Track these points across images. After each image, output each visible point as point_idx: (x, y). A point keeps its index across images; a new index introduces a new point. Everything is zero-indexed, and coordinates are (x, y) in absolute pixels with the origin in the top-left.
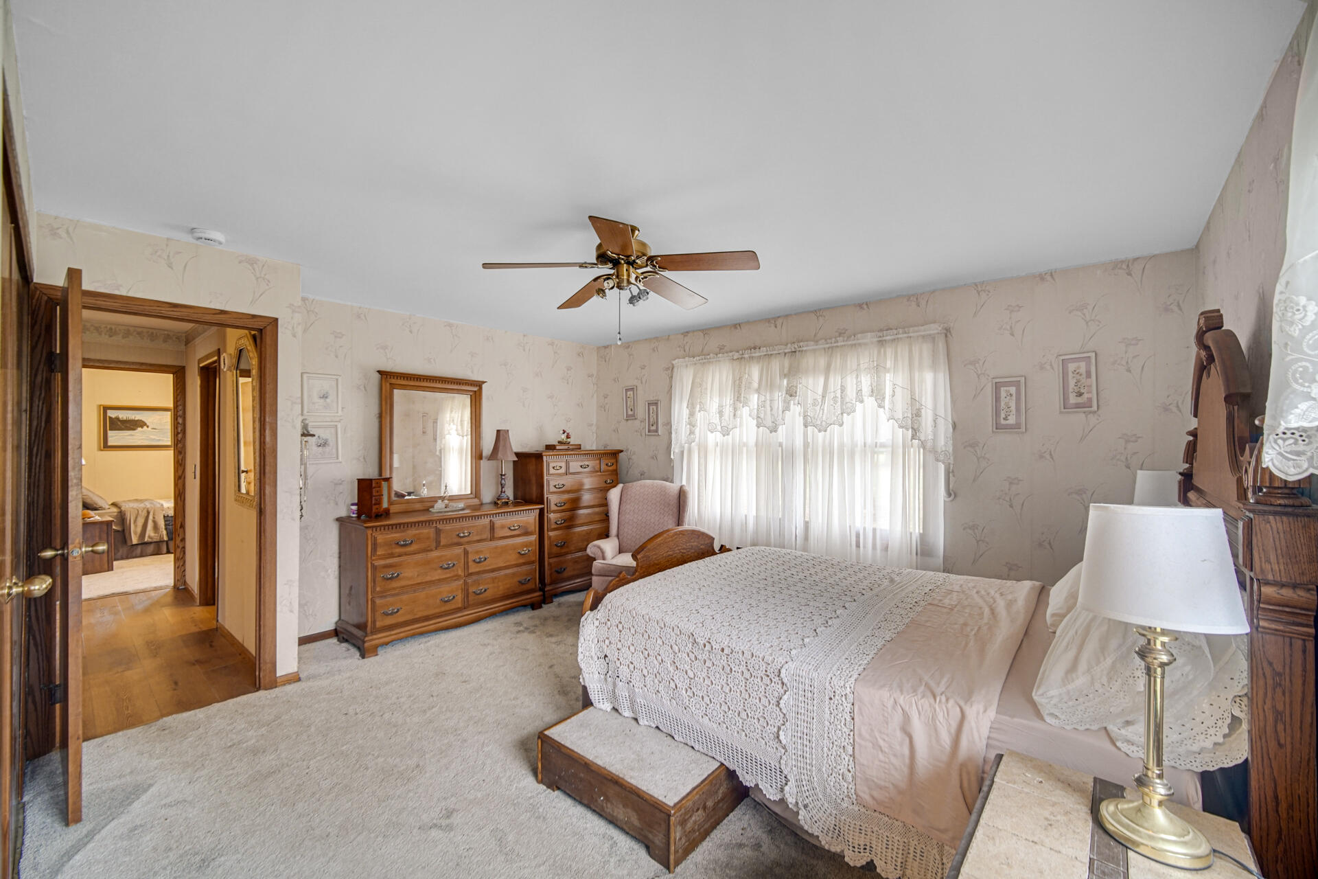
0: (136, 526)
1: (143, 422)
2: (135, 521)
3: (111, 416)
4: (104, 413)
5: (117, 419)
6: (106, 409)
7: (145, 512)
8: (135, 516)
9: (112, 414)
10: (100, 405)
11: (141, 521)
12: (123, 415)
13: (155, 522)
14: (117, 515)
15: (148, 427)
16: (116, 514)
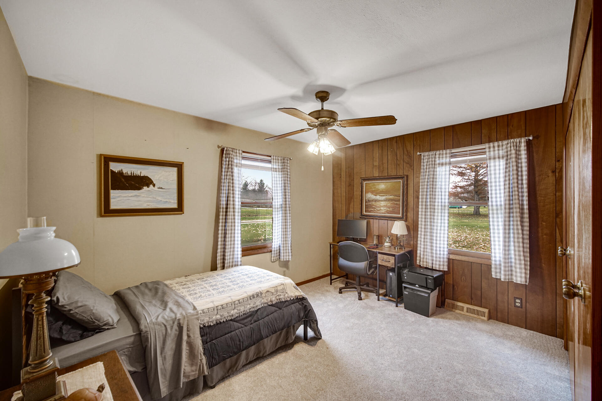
0: (164, 359)
1: (150, 179)
2: (163, 349)
3: (114, 170)
4: (105, 165)
5: (121, 173)
6: (106, 160)
7: (175, 327)
8: (162, 339)
9: (115, 167)
10: (101, 155)
11: (170, 345)
12: (128, 169)
13: (191, 345)
14: (133, 343)
15: (154, 185)
16: (132, 339)
